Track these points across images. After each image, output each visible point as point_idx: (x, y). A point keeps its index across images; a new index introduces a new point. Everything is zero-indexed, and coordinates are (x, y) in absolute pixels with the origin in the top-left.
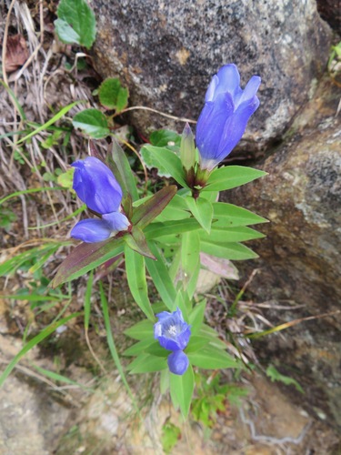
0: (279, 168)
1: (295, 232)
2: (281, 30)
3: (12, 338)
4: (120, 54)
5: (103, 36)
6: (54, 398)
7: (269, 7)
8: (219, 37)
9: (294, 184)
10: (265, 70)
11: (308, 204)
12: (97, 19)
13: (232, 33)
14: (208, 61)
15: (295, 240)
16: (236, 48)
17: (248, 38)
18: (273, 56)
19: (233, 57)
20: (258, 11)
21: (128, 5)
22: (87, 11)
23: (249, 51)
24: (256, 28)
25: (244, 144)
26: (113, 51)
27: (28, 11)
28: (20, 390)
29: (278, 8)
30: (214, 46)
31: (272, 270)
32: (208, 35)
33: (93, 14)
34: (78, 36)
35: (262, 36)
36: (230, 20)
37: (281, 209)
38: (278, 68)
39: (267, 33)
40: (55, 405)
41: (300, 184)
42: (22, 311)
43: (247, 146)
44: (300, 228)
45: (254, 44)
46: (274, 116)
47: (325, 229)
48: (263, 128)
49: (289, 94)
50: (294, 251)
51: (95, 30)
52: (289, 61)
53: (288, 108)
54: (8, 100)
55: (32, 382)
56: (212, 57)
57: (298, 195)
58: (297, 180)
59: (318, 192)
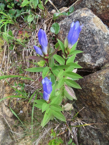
0: (97, 74)
1: (99, 96)
2: (106, 40)
3: (7, 108)
4: (63, 37)
5: (60, 32)
6: (10, 134)
7: (103, 34)
8: (88, 37)
9: (100, 79)
10: (99, 48)
11: (104, 86)
12: (60, 29)
13: (91, 37)
14: (84, 42)
15: (99, 99)
16: (92, 40)
17: (95, 39)
18: (102, 45)
19: (91, 42)
20: (100, 34)
21: (68, 27)
22: (59, 27)
23: (95, 42)
24: (98, 37)
25: (89, 66)
26: (62, 36)
27: (46, 25)
28: (2, 126)
29: (105, 35)
30: (86, 38)
31: (90, 111)
32: (85, 36)
33: (60, 27)
34: (55, 32)
35: (99, 39)
36: (91, 33)
37: (96, 87)
38: (103, 48)
39: (101, 39)
40: (9, 137)
41: (102, 80)
42: (13, 101)
43: (90, 67)
44: (100, 94)
45: (97, 40)
46: (99, 60)
47: (108, 96)
48: (95, 63)
49: (105, 56)
50: (98, 104)
51: (59, 31)
52: (107, 48)
53: (104, 60)
54: (34, 43)
55: (6, 125)
56: (85, 41)
57: (101, 83)
58: (102, 78)
59: (107, 83)
